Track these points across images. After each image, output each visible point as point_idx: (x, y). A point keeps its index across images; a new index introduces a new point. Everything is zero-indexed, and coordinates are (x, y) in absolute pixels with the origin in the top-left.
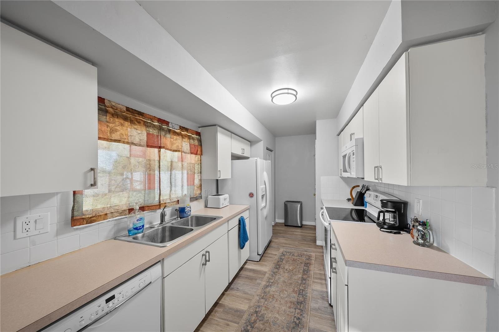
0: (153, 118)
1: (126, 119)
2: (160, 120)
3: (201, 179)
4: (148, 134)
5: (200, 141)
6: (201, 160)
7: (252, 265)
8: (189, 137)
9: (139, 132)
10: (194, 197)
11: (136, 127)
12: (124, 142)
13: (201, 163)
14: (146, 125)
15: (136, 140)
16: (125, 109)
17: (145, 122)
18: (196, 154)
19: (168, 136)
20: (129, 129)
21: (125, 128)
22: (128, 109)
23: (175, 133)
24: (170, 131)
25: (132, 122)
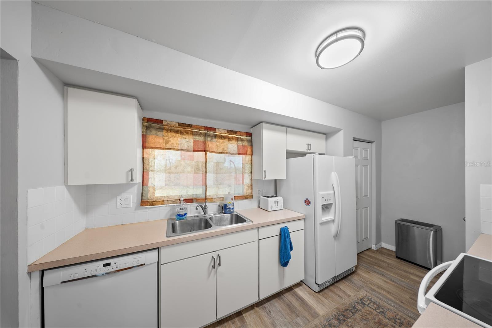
0: (200, 128)
1: (177, 132)
2: (207, 128)
3: (252, 179)
4: (195, 141)
5: (251, 141)
6: (252, 160)
7: (306, 292)
8: (237, 139)
9: (187, 140)
10: (244, 196)
11: (185, 137)
12: (174, 149)
13: (252, 163)
14: (193, 134)
15: (185, 147)
16: (177, 125)
17: (192, 132)
18: (245, 154)
19: (214, 140)
20: (179, 139)
21: (175, 139)
22: (180, 124)
23: (221, 137)
24: (216, 136)
25: (181, 133)
